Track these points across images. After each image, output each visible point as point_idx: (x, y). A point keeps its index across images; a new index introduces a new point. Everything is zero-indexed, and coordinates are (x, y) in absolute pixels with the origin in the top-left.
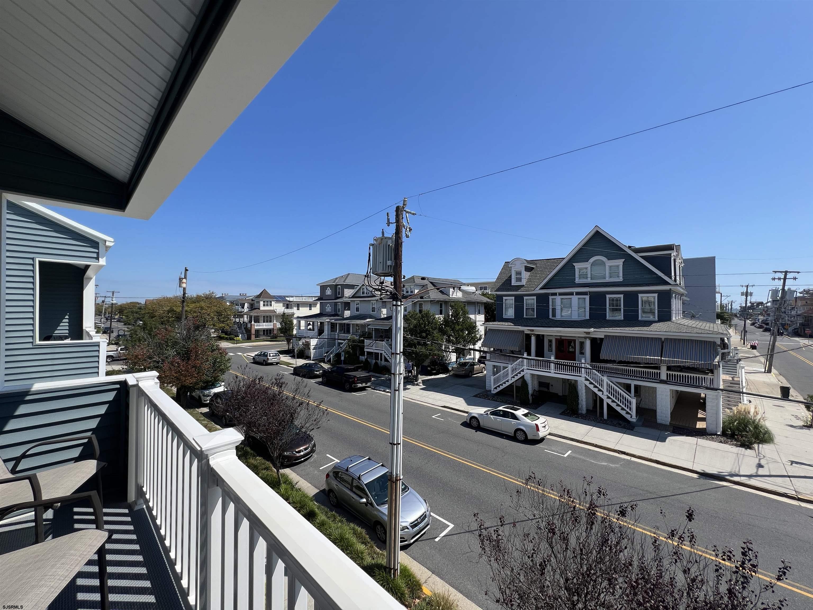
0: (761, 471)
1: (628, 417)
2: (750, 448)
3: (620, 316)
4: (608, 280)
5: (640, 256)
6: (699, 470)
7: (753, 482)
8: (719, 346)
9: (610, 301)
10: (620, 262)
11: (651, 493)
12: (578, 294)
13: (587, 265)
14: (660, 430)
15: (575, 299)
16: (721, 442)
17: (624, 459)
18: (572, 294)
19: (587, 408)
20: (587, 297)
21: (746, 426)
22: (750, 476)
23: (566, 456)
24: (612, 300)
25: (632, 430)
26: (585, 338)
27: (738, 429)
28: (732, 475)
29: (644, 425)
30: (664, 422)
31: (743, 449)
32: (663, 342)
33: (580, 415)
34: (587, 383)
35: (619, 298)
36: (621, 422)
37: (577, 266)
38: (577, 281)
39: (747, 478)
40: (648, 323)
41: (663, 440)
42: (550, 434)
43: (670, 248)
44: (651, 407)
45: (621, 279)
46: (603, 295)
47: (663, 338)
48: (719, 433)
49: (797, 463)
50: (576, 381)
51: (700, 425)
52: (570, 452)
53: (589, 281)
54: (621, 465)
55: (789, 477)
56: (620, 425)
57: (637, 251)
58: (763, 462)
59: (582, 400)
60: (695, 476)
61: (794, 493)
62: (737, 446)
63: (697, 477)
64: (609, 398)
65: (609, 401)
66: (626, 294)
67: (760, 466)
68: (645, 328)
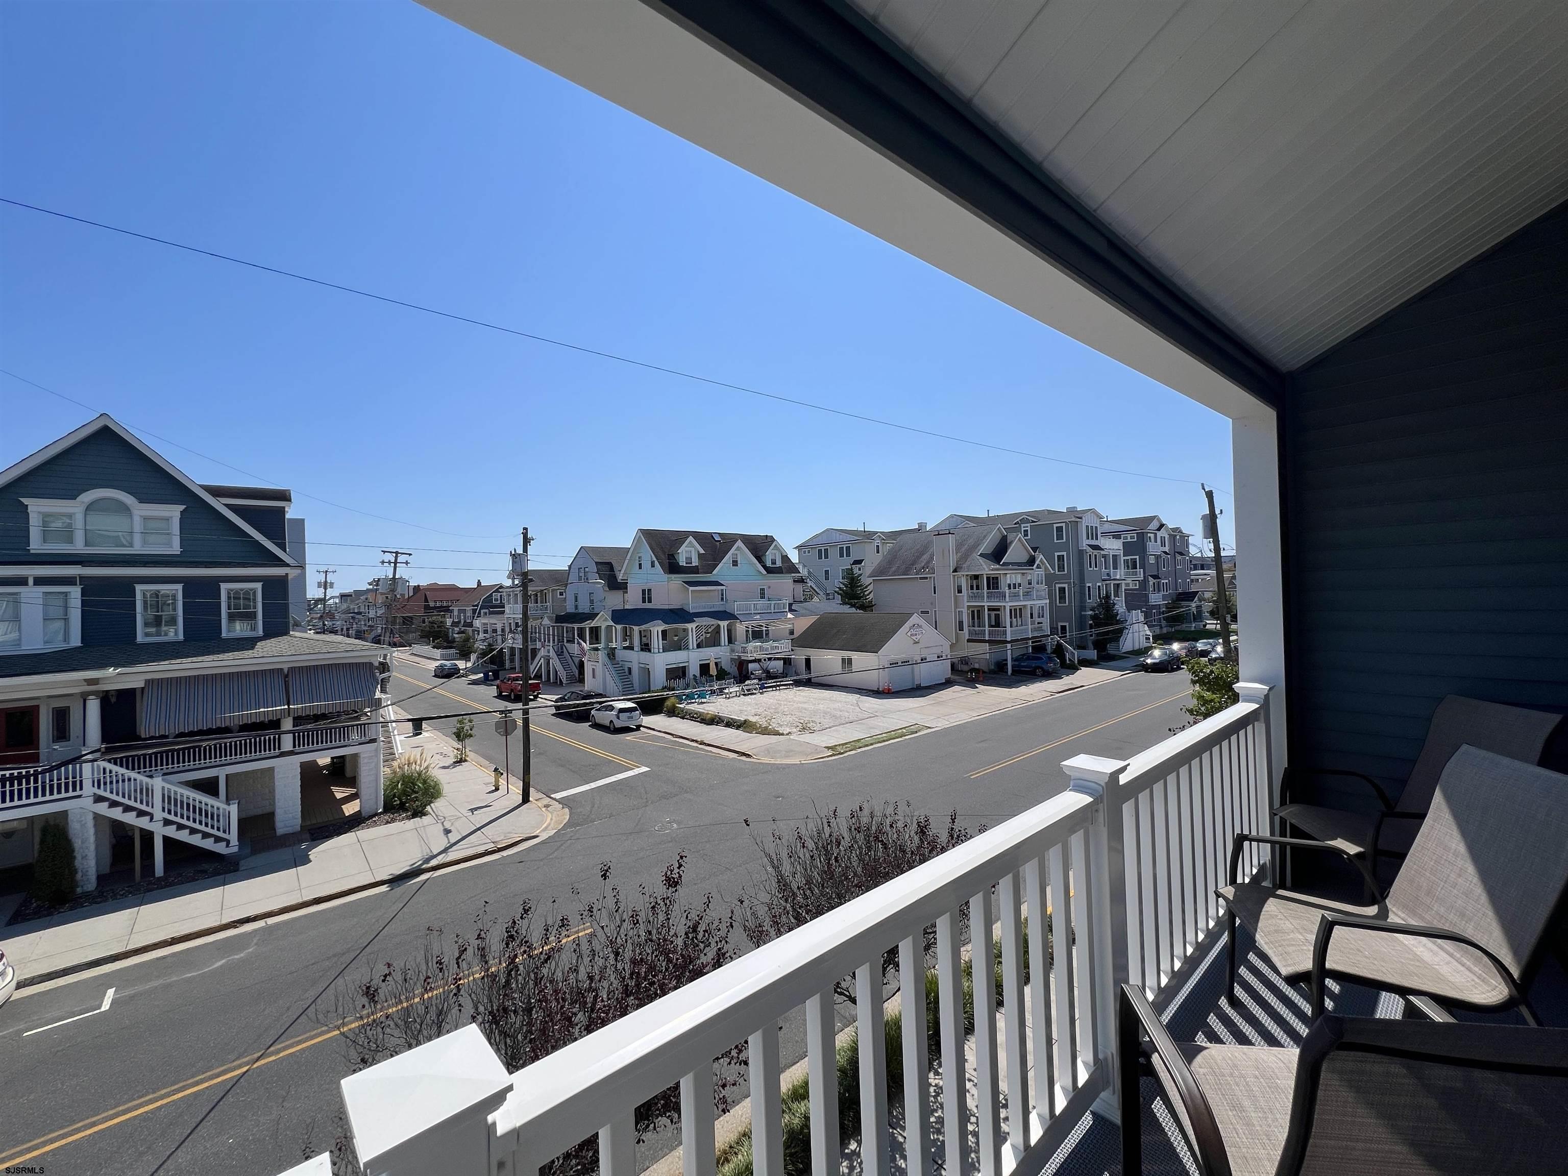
0: (453, 838)
1: (220, 848)
2: (424, 814)
3: (175, 633)
4: (138, 548)
5: (225, 505)
6: (386, 877)
7: (452, 856)
8: (377, 668)
10: (174, 512)
11: (344, 954)
12: (39, 581)
13: (75, 508)
14: (290, 846)
15: (32, 595)
16: (388, 822)
17: (255, 931)
18: (22, 581)
19: (97, 871)
20: (75, 592)
21: (414, 784)
22: (445, 851)
23: (106, 1006)
25: (236, 870)
26: (84, 697)
27: (404, 793)
28: (427, 861)
29: (255, 852)
30: (290, 830)
31: (418, 819)
32: (287, 676)
33: (80, 898)
34: (103, 809)
36: (205, 866)
37: (36, 507)
38: (36, 545)
39: (444, 855)
40: (248, 643)
41: (304, 860)
42: (20, 986)
43: (284, 496)
44: (268, 810)
45: (175, 548)
46: (127, 586)
47: (285, 667)
48: (380, 810)
49: (476, 809)
50: (64, 814)
51: (350, 809)
52: (111, 993)
53: (79, 547)
54: (256, 944)
55: (479, 829)
56: (205, 872)
57: (217, 492)
58: (448, 825)
59: (84, 857)
60: (384, 888)
61: (493, 845)
62: (408, 818)
63: (388, 889)
64: (167, 823)
65: (171, 832)
66: (190, 585)
67: (447, 832)
68: (249, 653)
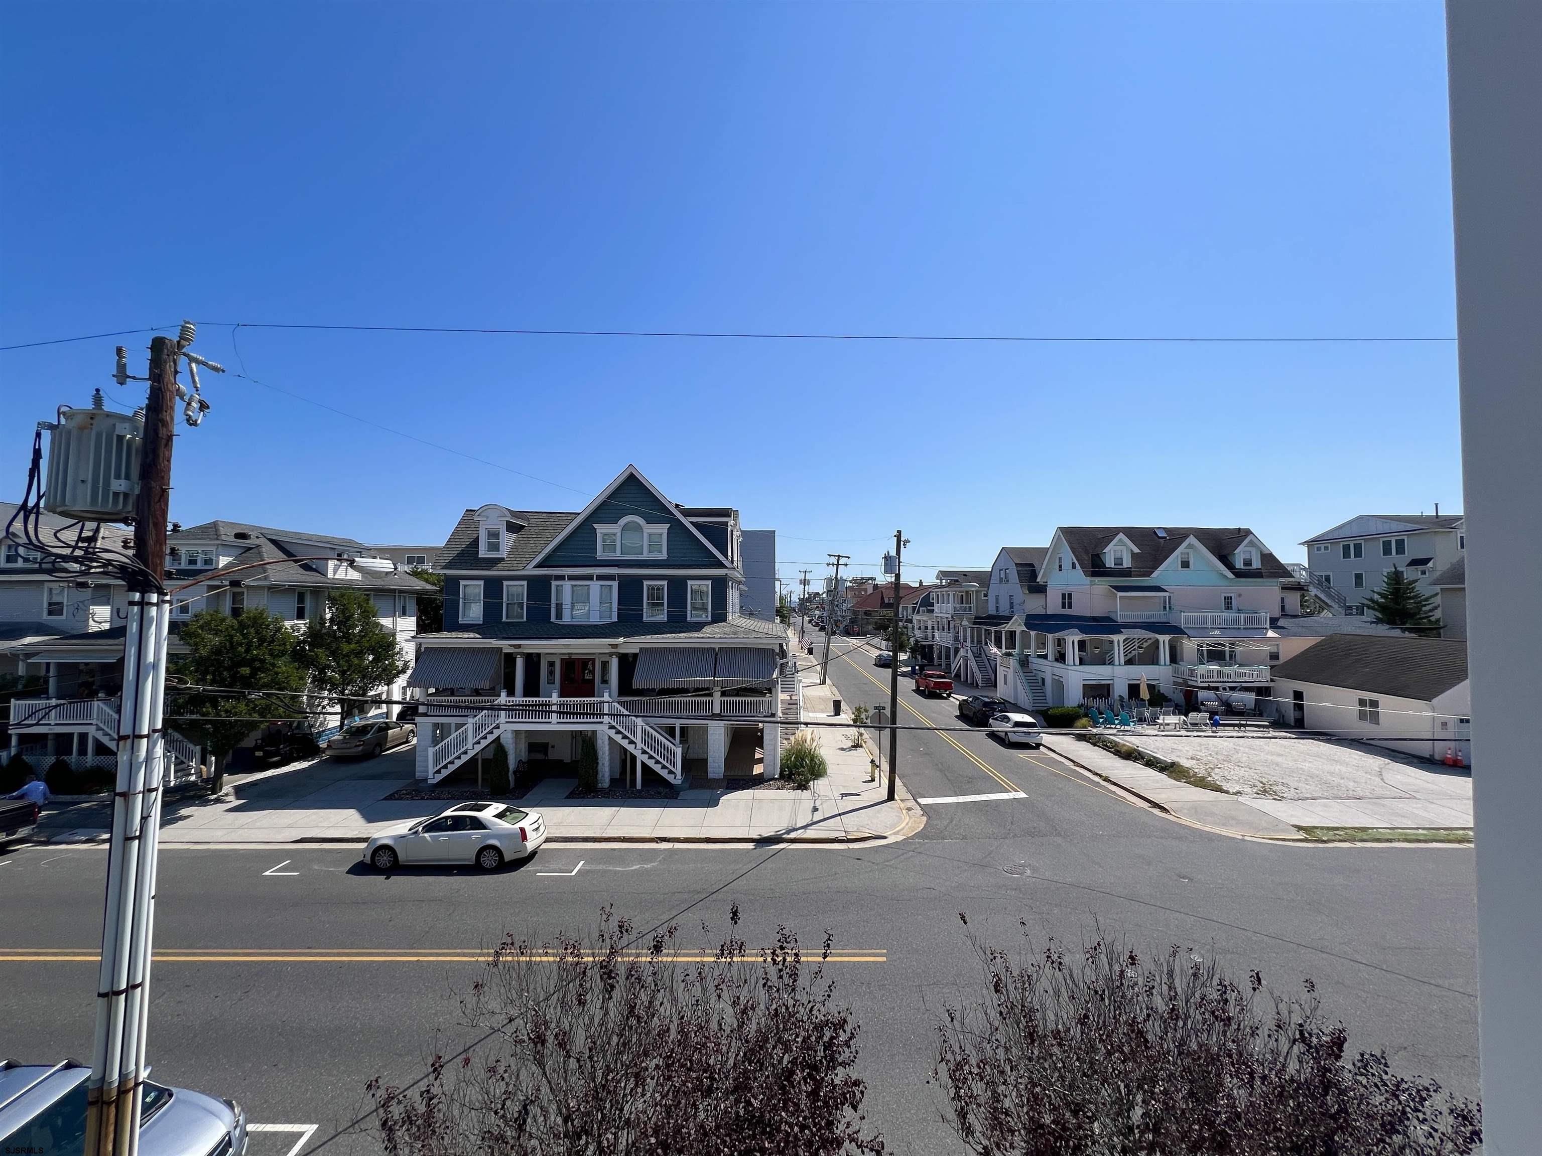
0: (818, 816)
1: (670, 778)
2: (806, 789)
3: (663, 617)
4: (646, 556)
5: (691, 522)
6: (756, 837)
7: (810, 834)
8: (778, 654)
9: (648, 589)
10: (663, 529)
11: (699, 893)
12: (600, 578)
13: (614, 529)
14: (712, 789)
15: (595, 586)
16: (778, 789)
17: (665, 850)
18: (589, 578)
19: (610, 775)
20: (615, 584)
21: (803, 760)
22: (805, 827)
23: (573, 873)
24: (651, 589)
25: (676, 798)
26: (611, 655)
27: (796, 767)
28: (788, 832)
29: (692, 787)
30: (716, 776)
31: (800, 791)
32: (717, 654)
33: (599, 791)
34: (612, 733)
35: (661, 586)
36: (661, 789)
37: (601, 529)
38: (600, 554)
39: (803, 830)
40: (698, 626)
41: (713, 803)
42: (548, 840)
43: (726, 513)
44: (701, 756)
45: (664, 555)
46: (639, 579)
47: (717, 647)
48: (776, 776)
49: (846, 795)
50: (594, 732)
51: (758, 769)
52: (582, 862)
53: (618, 555)
54: (660, 861)
55: (840, 815)
56: (659, 793)
57: (688, 513)
58: (818, 804)
59: (603, 764)
60: (751, 846)
61: (843, 834)
62: (794, 789)
63: (753, 847)
64: (644, 752)
65: (645, 758)
66: (671, 579)
67: (815, 809)
68: (696, 634)
